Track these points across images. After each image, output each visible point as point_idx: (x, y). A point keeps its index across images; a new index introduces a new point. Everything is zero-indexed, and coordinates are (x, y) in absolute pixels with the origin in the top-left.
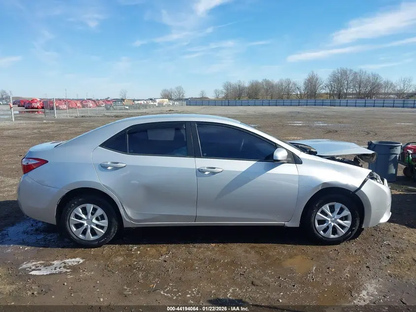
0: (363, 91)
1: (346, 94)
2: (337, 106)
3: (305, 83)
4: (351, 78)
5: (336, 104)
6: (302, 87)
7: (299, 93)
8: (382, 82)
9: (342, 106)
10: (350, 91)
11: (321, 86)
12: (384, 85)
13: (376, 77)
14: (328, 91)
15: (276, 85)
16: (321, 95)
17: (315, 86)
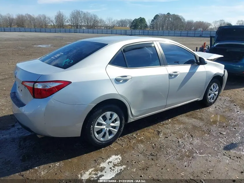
0: (89, 24)
1: (81, 26)
2: (78, 33)
3: (55, 18)
4: (82, 16)
5: (77, 32)
6: (54, 21)
7: (52, 24)
8: (99, 20)
9: (81, 33)
10: (83, 24)
11: (66, 20)
12: (100, 22)
13: (95, 16)
14: (70, 24)
15: (37, 18)
16: (66, 26)
17: (62, 20)
